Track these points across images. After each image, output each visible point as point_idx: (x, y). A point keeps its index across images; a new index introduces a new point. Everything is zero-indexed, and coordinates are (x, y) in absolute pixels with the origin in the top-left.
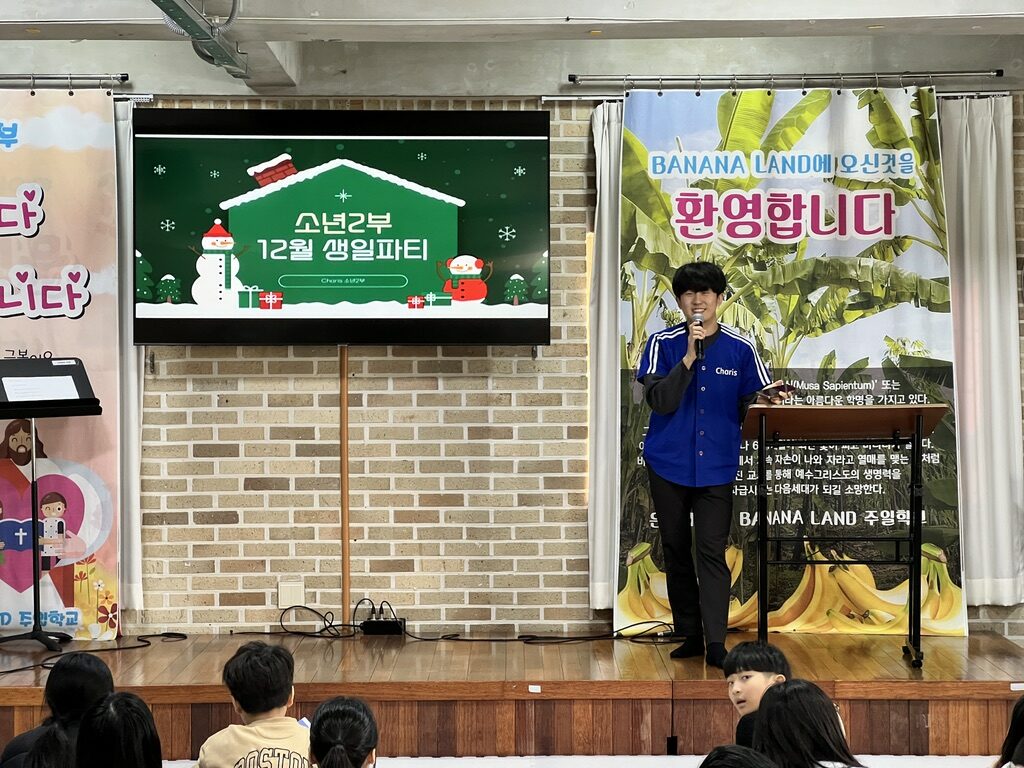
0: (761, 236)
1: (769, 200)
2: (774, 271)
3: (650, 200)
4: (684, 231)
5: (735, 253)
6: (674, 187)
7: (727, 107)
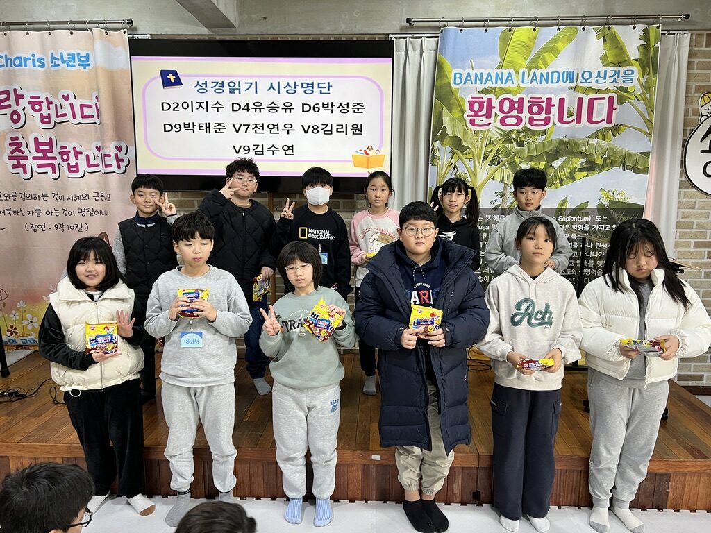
0: (523, 124)
1: (529, 101)
2: (529, 147)
3: (452, 102)
4: (472, 122)
5: (504, 136)
6: (467, 92)
7: (505, 39)
